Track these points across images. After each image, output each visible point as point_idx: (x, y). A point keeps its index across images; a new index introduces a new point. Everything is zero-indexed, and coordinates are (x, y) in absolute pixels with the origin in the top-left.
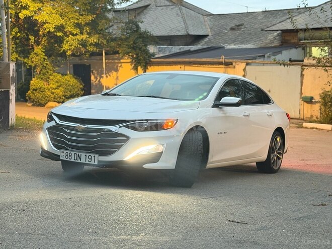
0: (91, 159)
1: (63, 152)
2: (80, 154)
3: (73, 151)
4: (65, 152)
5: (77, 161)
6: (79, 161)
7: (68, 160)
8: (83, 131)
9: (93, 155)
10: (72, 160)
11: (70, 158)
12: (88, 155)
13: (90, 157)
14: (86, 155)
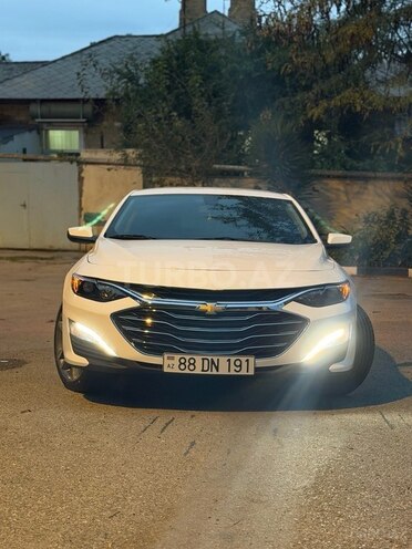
0: (240, 366)
1: (173, 359)
2: (215, 359)
3: (197, 354)
4: (177, 357)
5: (209, 372)
6: (214, 372)
7: (187, 371)
8: (219, 314)
9: (243, 359)
10: (198, 371)
11: (192, 367)
12: (233, 359)
13: (238, 363)
14: (229, 360)
